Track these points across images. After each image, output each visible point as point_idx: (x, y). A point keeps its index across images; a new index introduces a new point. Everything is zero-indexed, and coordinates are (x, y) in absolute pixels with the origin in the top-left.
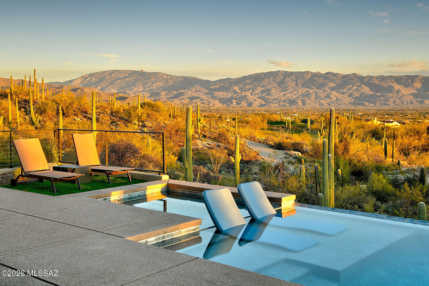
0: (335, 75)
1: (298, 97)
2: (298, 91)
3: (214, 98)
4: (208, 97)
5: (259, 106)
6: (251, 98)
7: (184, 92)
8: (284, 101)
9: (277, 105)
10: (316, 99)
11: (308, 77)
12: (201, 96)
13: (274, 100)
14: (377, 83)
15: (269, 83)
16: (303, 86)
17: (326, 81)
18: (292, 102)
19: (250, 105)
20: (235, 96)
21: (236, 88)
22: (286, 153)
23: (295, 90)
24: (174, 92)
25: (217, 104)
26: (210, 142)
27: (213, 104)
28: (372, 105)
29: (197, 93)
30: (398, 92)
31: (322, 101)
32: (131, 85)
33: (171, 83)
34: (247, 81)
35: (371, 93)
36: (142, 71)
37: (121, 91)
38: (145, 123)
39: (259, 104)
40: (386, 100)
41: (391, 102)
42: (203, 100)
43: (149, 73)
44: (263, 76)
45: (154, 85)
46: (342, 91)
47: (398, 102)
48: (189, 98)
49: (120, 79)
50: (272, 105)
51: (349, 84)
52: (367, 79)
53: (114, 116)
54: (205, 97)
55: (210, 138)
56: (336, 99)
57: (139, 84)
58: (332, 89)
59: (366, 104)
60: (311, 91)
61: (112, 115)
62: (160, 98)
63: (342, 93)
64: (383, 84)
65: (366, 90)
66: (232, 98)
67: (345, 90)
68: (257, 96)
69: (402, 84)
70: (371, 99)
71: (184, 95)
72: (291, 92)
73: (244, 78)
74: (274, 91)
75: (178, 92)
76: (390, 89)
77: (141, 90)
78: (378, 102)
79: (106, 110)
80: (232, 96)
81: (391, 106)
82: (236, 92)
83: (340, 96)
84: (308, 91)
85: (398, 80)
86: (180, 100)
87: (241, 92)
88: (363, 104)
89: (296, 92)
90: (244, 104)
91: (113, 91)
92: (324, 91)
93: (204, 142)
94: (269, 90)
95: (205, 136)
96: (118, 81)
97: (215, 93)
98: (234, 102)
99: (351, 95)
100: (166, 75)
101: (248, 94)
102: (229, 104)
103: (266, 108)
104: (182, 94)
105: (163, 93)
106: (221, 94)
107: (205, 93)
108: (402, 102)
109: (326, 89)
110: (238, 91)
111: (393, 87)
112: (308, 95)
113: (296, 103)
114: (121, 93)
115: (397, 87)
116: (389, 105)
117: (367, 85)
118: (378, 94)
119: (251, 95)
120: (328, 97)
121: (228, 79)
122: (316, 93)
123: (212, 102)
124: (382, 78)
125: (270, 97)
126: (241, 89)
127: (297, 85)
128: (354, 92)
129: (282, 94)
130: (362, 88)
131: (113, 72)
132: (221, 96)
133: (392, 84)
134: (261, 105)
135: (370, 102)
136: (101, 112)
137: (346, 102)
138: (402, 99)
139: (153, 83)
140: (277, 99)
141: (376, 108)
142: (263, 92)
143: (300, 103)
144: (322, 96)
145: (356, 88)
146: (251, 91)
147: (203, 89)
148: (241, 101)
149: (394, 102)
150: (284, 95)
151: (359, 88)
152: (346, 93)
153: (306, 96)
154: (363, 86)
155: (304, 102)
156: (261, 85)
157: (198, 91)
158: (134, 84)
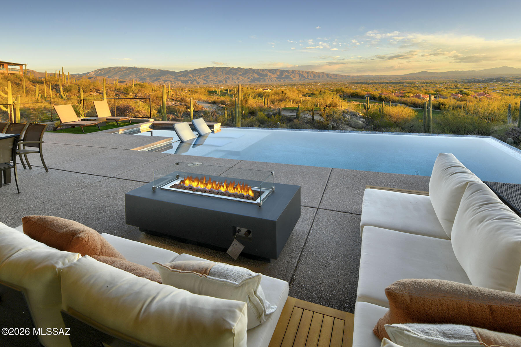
0: (241, 69)
1: (223, 79)
2: (223, 77)
3: (178, 80)
4: (175, 80)
5: (203, 84)
6: (198, 80)
7: (160, 78)
8: (216, 81)
9: (212, 83)
10: (232, 80)
11: (228, 70)
12: (170, 80)
13: (211, 81)
14: (260, 72)
15: (208, 73)
16: (226, 74)
17: (237, 72)
18: (220, 82)
19: (198, 83)
20: (190, 79)
21: (191, 75)
22: (217, 106)
23: (222, 76)
24: (154, 78)
25: (180, 84)
26: (176, 102)
27: (178, 84)
28: (258, 82)
29: (168, 78)
30: (270, 76)
31: (235, 81)
32: (128, 75)
33: (152, 73)
34: (197, 72)
35: (258, 77)
36: (134, 67)
37: (121, 78)
38: (137, 94)
39: (203, 83)
40: (265, 80)
41: (267, 81)
42: (172, 81)
43: (139, 68)
44: (205, 69)
45: (142, 74)
46: (245, 76)
47: (270, 81)
48: (163, 81)
49: (120, 71)
50: (210, 83)
51: (248, 73)
52: (256, 71)
53: (117, 91)
54: (173, 80)
55: (176, 100)
56: (242, 80)
57: (133, 74)
58: (240, 75)
59: (256, 82)
60: (230, 76)
61: (116, 91)
62: (146, 81)
63: (245, 77)
64: (263, 73)
65: (256, 76)
66: (188, 80)
67: (246, 76)
68: (202, 79)
69: (272, 73)
70: (258, 80)
71: (160, 79)
72: (219, 77)
73: (195, 70)
74: (211, 76)
75: (157, 78)
76: (266, 75)
77: (134, 77)
78: (261, 81)
79: (112, 88)
80: (188, 79)
81: (267, 83)
82: (190, 77)
83: (244, 78)
84: (228, 76)
85: (270, 71)
86: (158, 82)
87: (193, 77)
88: (255, 82)
89: (222, 77)
90: (195, 83)
91: (116, 78)
92: (236, 76)
93: (173, 103)
94: (209, 76)
95: (173, 100)
96: (119, 73)
97: (178, 78)
98: (190, 82)
99: (249, 78)
100: (150, 69)
101: (197, 78)
102: (187, 83)
103: (207, 85)
104: (159, 79)
105: (148, 79)
106: (182, 78)
107: (173, 78)
108: (272, 81)
109: (237, 75)
110: (192, 77)
111: (268, 74)
112: (228, 78)
113: (222, 82)
114: (121, 79)
115: (269, 74)
116: (266, 82)
117: (256, 73)
118: (261, 77)
119: (199, 78)
120: (238, 79)
121: (186, 71)
122: (232, 77)
123: (177, 82)
124: (263, 70)
125: (209, 79)
126: (193, 76)
127: (223, 74)
128: (250, 77)
129: (215, 78)
130: (254, 75)
131: (116, 68)
132: (182, 79)
133: (267, 73)
134: (204, 84)
135: (257, 81)
136: (109, 89)
137: (246, 81)
138: (272, 79)
139: (141, 73)
140: (213, 80)
141: (260, 83)
142: (205, 77)
143: (224, 82)
144: (235, 79)
145: (251, 75)
146: (199, 76)
147: (172, 76)
148: (193, 81)
149: (268, 81)
150: (216, 78)
151: (253, 75)
152: (246, 77)
153: (227, 78)
154: (254, 74)
155: (226, 82)
156: (204, 74)
157: (169, 77)
158: (129, 74)
